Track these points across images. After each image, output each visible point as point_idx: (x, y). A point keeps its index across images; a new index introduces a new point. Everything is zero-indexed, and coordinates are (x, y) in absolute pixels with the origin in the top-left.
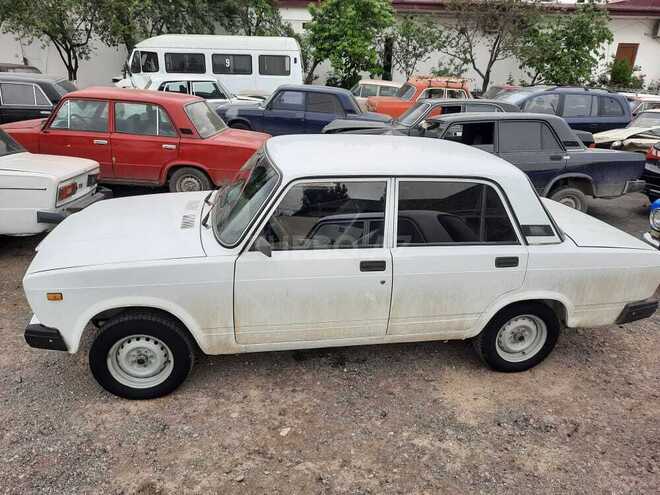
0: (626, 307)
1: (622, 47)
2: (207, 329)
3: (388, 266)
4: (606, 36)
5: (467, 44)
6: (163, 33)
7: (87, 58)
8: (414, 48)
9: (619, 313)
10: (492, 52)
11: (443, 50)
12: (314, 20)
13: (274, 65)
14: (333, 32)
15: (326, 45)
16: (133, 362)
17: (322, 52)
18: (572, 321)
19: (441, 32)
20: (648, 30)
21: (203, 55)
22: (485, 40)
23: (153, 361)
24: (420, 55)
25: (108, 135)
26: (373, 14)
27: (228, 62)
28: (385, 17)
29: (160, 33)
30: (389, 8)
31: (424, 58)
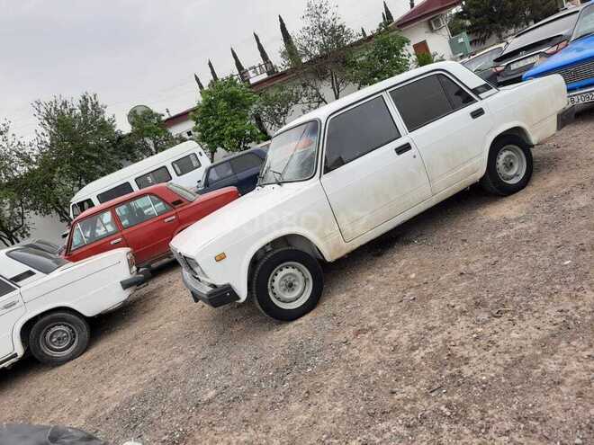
0: (558, 115)
1: (416, 47)
2: (324, 238)
3: (412, 145)
4: (404, 42)
5: (314, 91)
6: (84, 186)
7: (28, 235)
8: (279, 110)
9: (556, 122)
10: (333, 88)
11: (299, 102)
12: (197, 123)
13: (185, 165)
14: (217, 123)
15: (216, 135)
16: (285, 290)
17: (215, 142)
18: (534, 139)
19: (292, 91)
20: (427, 29)
21: (128, 183)
22: (324, 82)
23: (297, 283)
24: (286, 112)
25: (119, 234)
26: (239, 99)
27: (149, 178)
28: (248, 97)
29: (81, 187)
30: (249, 90)
31: (289, 113)
